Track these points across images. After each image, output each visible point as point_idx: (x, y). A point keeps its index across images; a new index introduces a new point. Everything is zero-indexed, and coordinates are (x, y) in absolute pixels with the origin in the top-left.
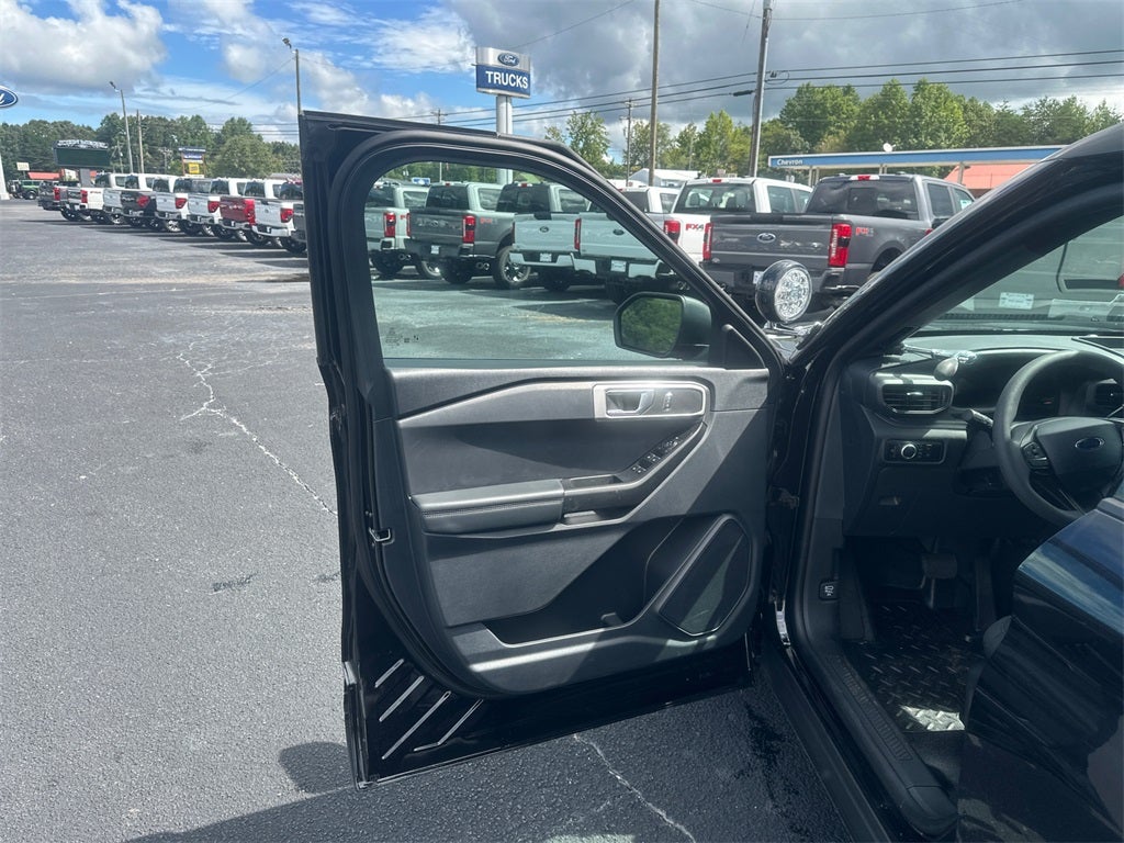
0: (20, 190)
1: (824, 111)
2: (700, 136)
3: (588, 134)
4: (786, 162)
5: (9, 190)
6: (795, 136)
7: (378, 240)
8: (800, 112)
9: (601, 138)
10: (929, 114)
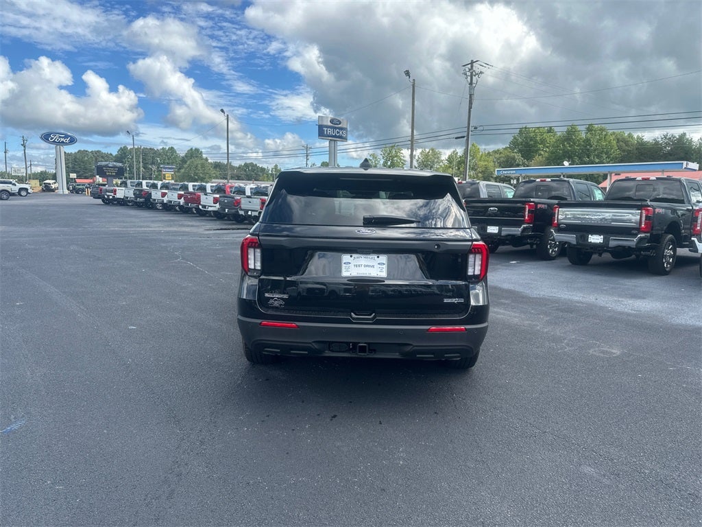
0: (74, 188)
1: (536, 142)
2: (460, 157)
3: (393, 157)
4: (506, 172)
5: (68, 189)
6: (518, 156)
7: (257, 211)
8: (522, 143)
9: (401, 159)
10: (595, 144)
